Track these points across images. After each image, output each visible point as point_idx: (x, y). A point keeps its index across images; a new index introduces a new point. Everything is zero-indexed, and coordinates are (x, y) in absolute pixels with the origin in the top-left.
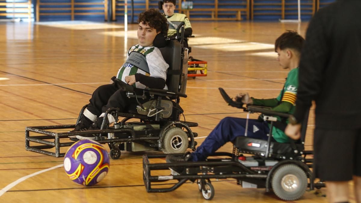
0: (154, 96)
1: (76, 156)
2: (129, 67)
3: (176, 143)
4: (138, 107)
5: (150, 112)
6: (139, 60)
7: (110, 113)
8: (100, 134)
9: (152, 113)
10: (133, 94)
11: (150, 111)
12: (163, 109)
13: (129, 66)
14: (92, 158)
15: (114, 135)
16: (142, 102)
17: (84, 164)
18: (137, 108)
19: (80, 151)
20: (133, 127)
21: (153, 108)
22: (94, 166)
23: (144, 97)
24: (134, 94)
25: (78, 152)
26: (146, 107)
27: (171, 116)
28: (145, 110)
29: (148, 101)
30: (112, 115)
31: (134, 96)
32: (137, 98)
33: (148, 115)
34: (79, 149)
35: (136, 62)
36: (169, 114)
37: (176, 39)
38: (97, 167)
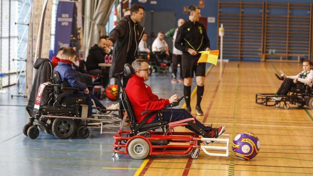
1: (243, 140)
14: (246, 150)
17: (240, 147)
19: (247, 141)
22: (243, 153)
25: (246, 140)
34: (248, 140)
38: (244, 155)
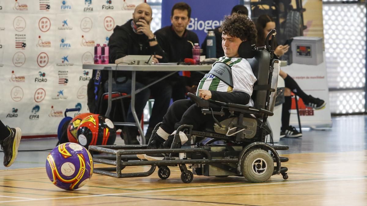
0: (234, 113)
2: (210, 78)
3: (259, 166)
4: (215, 124)
5: (229, 131)
6: (222, 71)
7: (182, 131)
8: (170, 154)
9: (231, 132)
10: (208, 110)
11: (230, 129)
12: (246, 127)
13: (211, 76)
15: (186, 155)
16: (220, 119)
18: (214, 126)
20: (210, 148)
21: (233, 126)
23: (222, 113)
24: (210, 110)
26: (224, 124)
27: (255, 136)
28: (224, 129)
29: (228, 118)
30: (185, 133)
31: (210, 112)
32: (214, 115)
33: (227, 135)
35: (219, 73)
36: (252, 134)
37: (265, 49)
